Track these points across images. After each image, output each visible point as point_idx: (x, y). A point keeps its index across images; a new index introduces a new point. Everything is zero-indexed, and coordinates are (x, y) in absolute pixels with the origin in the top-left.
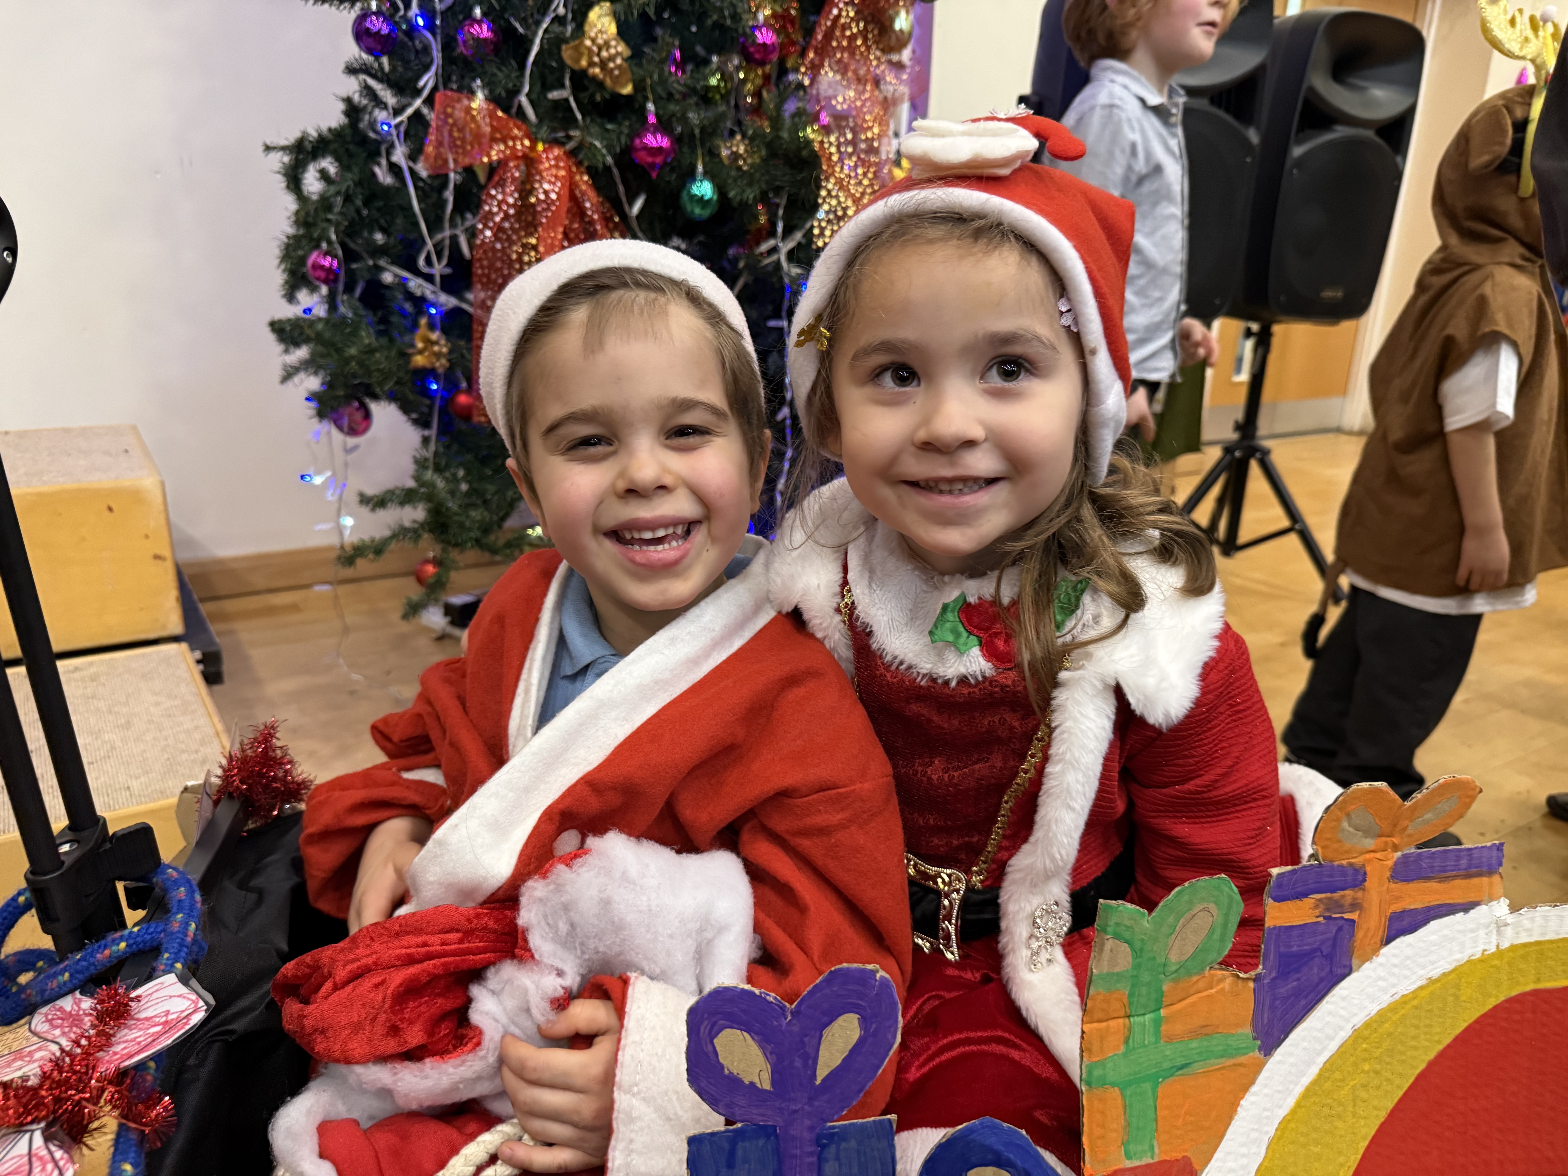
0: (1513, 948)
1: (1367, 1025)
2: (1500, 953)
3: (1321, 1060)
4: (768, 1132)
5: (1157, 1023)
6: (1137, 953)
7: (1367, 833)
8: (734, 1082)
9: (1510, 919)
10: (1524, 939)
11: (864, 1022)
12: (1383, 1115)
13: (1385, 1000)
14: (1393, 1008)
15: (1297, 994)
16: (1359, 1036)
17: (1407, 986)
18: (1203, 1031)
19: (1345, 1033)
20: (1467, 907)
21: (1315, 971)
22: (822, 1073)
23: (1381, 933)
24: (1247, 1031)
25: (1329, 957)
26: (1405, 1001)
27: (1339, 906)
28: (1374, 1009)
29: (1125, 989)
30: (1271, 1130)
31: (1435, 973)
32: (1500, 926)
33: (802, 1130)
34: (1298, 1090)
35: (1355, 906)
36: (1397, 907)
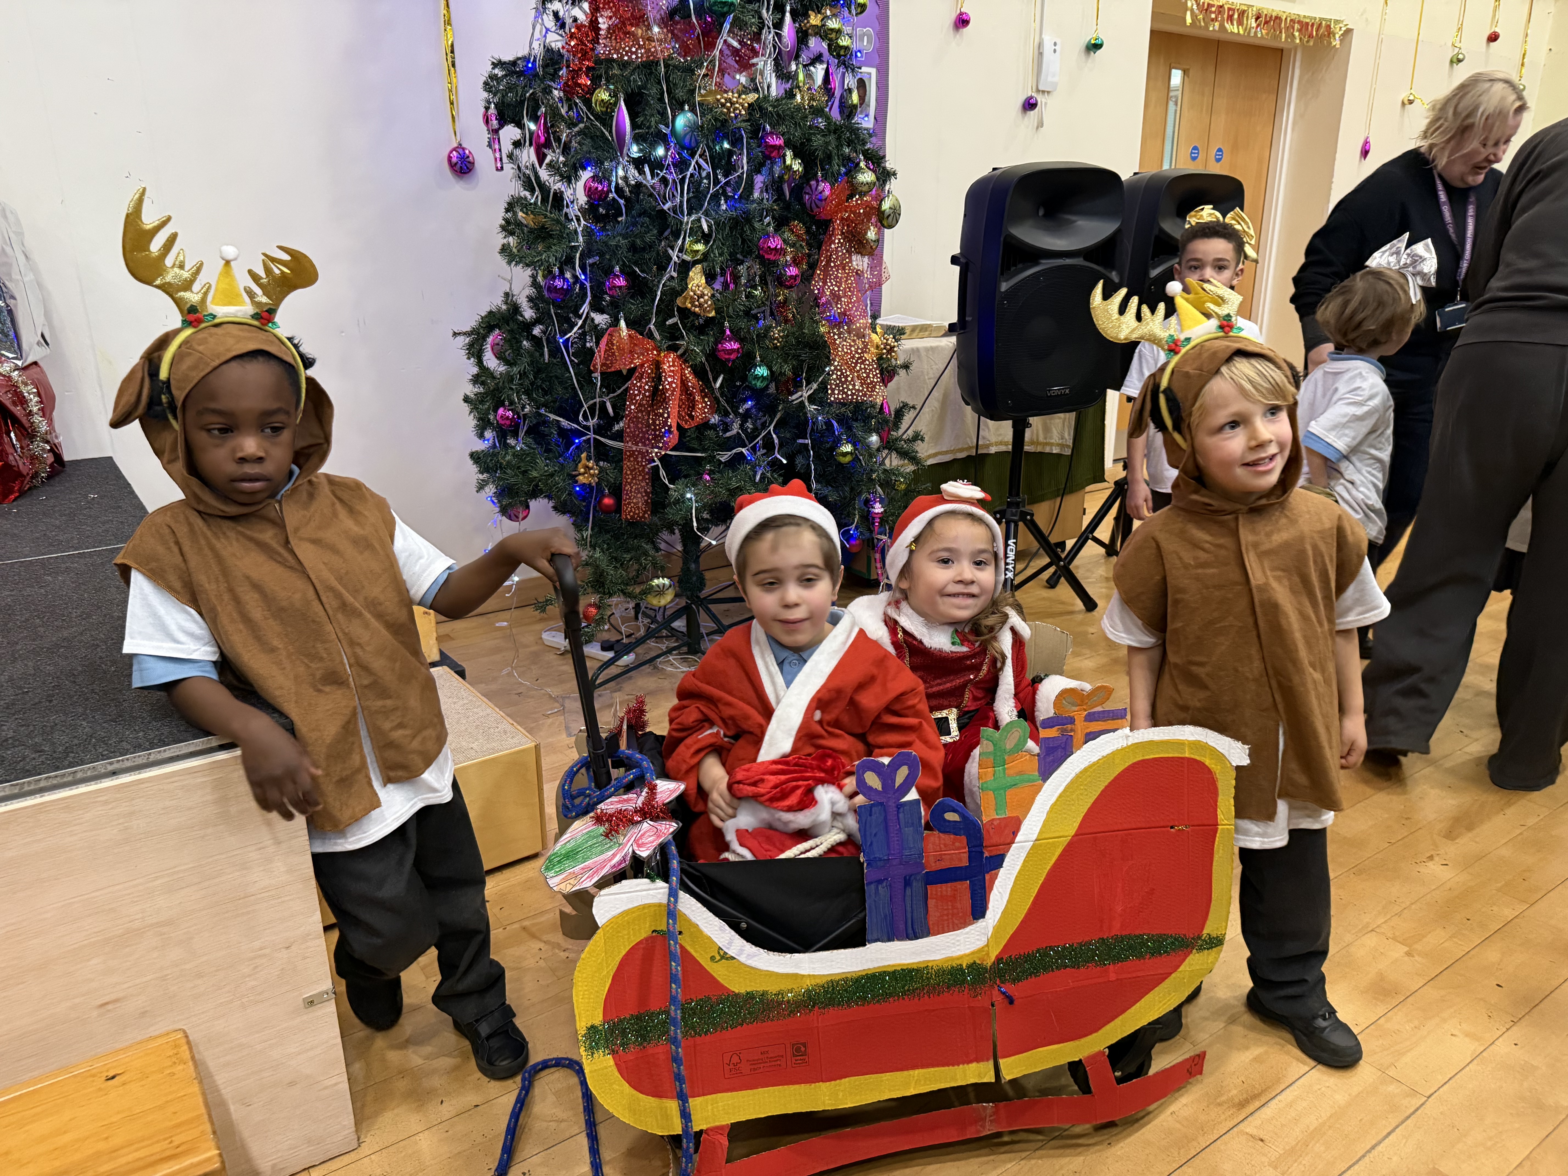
0: (1133, 745)
1: (1081, 772)
2: (1128, 747)
3: (1065, 784)
4: (882, 804)
5: (1004, 770)
6: (995, 745)
7: (1073, 705)
8: (871, 788)
9: (1130, 734)
10: (1136, 741)
11: (909, 769)
12: (1089, 805)
13: (1086, 764)
14: (1090, 766)
15: (1054, 761)
16: (1078, 776)
17: (1094, 759)
18: (1020, 773)
19: (1073, 775)
20: (1114, 730)
21: (1059, 753)
22: (897, 785)
23: (1083, 740)
24: (1037, 773)
25: (1064, 748)
26: (1094, 764)
27: (1066, 730)
28: (1083, 767)
29: (992, 758)
30: (1048, 808)
31: (1105, 754)
32: (1127, 737)
33: (891, 803)
34: (1057, 795)
35: (1072, 730)
36: (1088, 731)
